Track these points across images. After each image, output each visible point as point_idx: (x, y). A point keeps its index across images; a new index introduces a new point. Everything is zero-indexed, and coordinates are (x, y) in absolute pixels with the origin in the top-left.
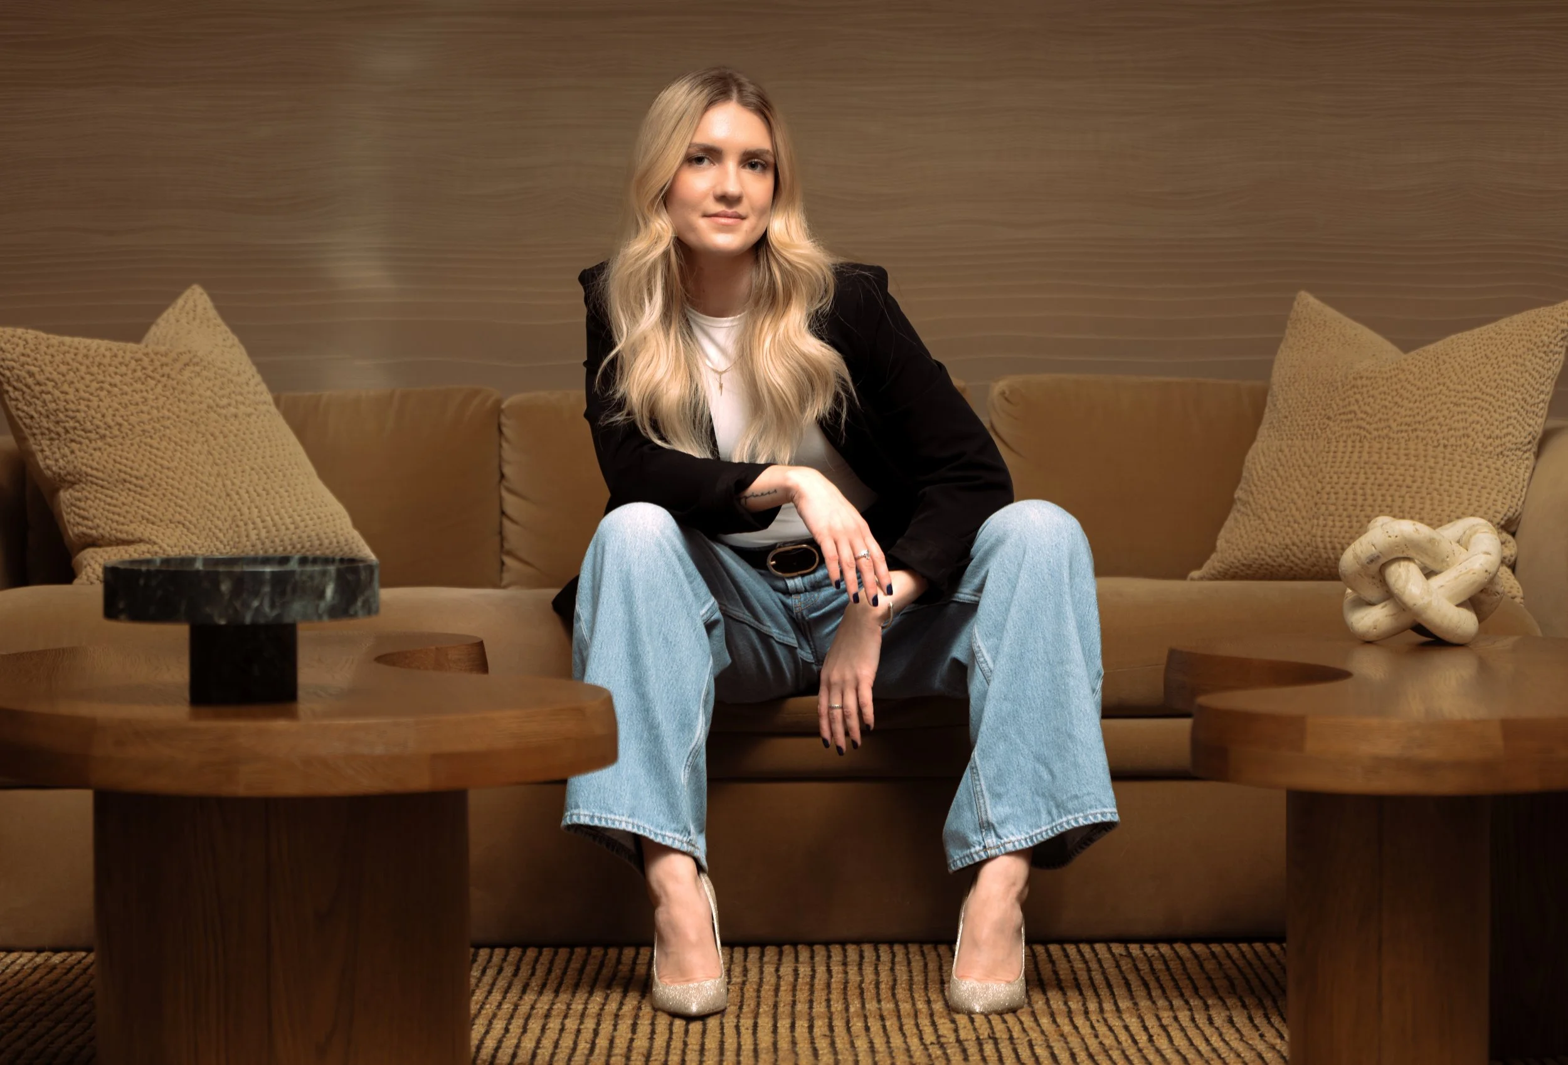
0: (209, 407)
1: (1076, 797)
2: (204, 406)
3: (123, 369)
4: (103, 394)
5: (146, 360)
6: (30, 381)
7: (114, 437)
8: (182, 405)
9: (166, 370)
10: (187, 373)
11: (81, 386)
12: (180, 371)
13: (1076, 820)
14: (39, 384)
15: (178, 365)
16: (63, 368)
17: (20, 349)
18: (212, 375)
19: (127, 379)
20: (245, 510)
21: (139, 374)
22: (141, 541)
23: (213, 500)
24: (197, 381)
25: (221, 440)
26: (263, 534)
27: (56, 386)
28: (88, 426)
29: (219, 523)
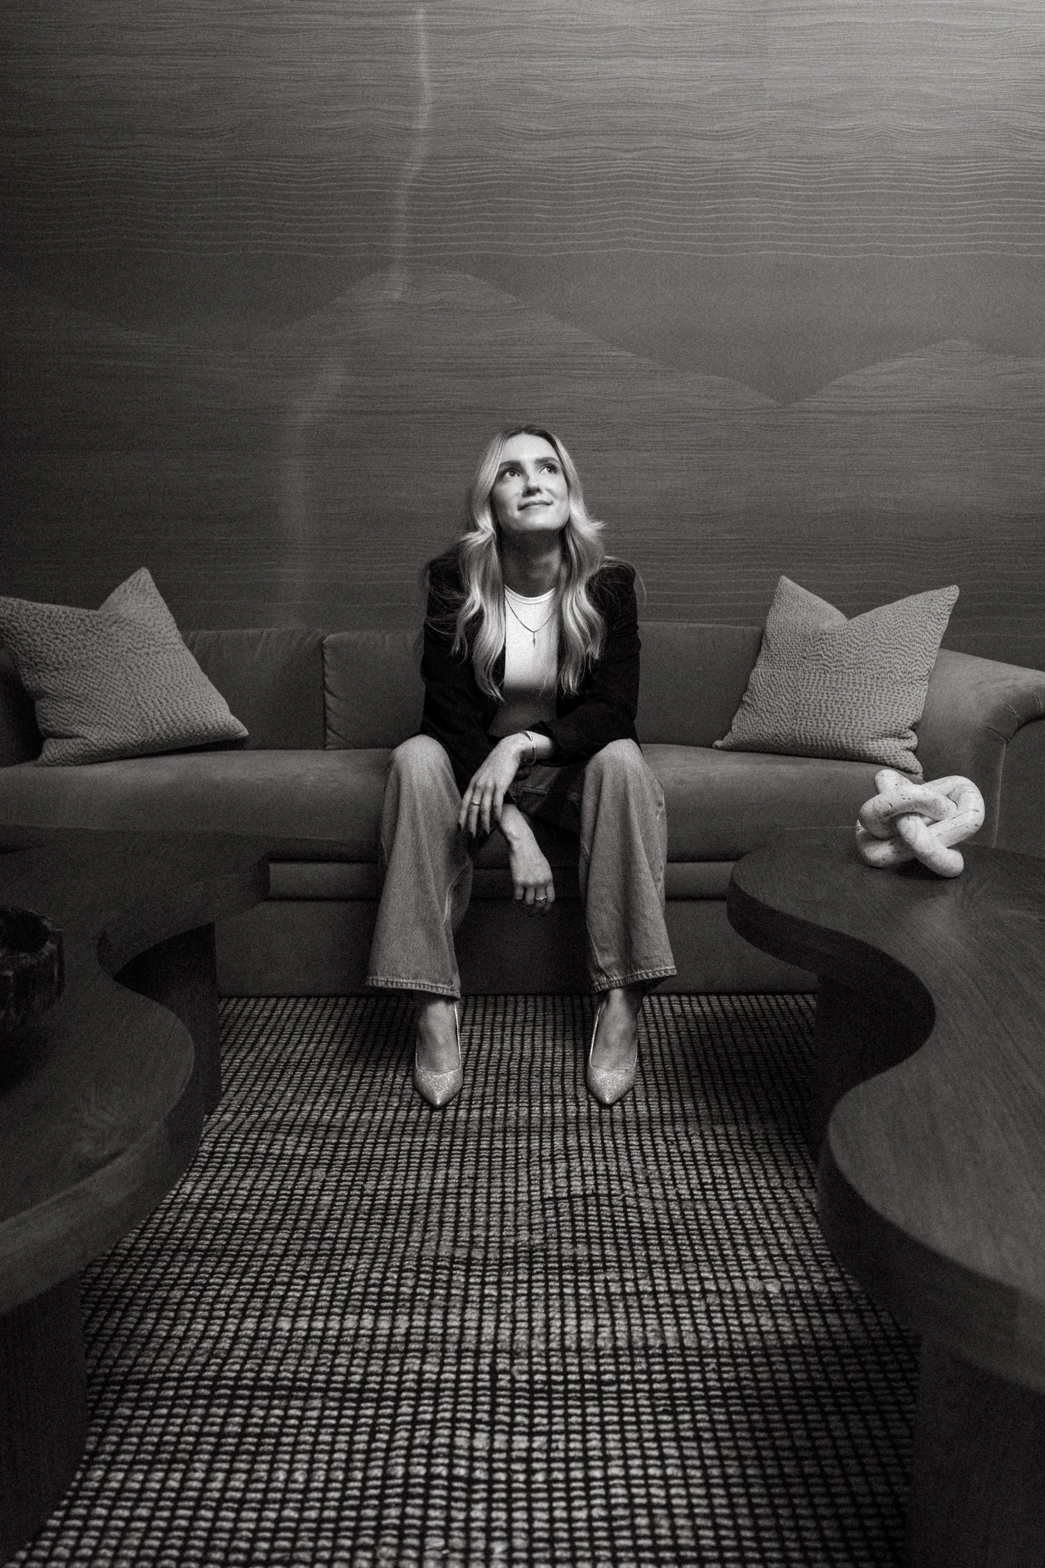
0: (129, 649)
1: (647, 958)
2: (125, 649)
3: (72, 626)
4: (57, 641)
5: (88, 620)
6: (14, 632)
7: (63, 669)
8: (110, 649)
9: (101, 626)
10: (114, 628)
11: (44, 636)
12: (111, 626)
13: (647, 974)
14: (19, 634)
15: (108, 623)
16: (34, 624)
17: (8, 612)
18: (132, 629)
19: (74, 632)
20: (151, 713)
21: (82, 629)
22: (77, 736)
23: (128, 709)
24: (121, 633)
25: (135, 671)
26: (164, 726)
27: (29, 636)
28: (48, 662)
29: (132, 723)
